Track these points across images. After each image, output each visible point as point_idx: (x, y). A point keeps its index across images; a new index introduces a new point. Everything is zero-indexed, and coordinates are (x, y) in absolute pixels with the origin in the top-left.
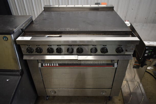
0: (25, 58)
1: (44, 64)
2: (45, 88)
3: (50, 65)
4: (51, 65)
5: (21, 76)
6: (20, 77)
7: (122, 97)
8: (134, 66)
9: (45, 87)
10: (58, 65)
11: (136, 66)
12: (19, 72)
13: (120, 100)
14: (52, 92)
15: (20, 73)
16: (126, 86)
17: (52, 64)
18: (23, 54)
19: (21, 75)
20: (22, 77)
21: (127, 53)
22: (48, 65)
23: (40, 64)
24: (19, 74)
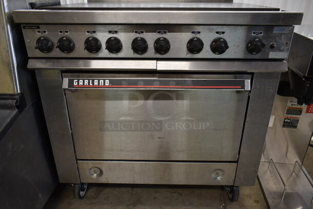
0: (32, 64)
1: (75, 81)
2: (77, 160)
3: (89, 83)
4: (93, 83)
5: (17, 110)
6: (15, 111)
7: (262, 195)
8: (284, 121)
9: (76, 156)
10: (110, 83)
11: (289, 121)
12: (14, 99)
13: (257, 202)
14: (93, 170)
15: (15, 101)
16: (268, 171)
17: (95, 81)
18: (29, 56)
19: (18, 107)
20: (20, 112)
21: (272, 55)
22: (85, 83)
23: (66, 82)
24: (14, 104)
